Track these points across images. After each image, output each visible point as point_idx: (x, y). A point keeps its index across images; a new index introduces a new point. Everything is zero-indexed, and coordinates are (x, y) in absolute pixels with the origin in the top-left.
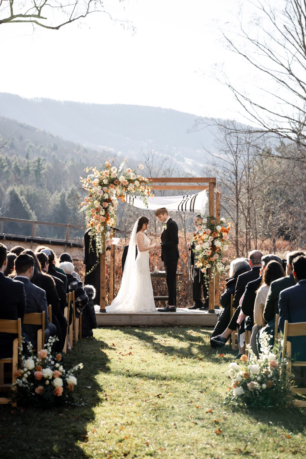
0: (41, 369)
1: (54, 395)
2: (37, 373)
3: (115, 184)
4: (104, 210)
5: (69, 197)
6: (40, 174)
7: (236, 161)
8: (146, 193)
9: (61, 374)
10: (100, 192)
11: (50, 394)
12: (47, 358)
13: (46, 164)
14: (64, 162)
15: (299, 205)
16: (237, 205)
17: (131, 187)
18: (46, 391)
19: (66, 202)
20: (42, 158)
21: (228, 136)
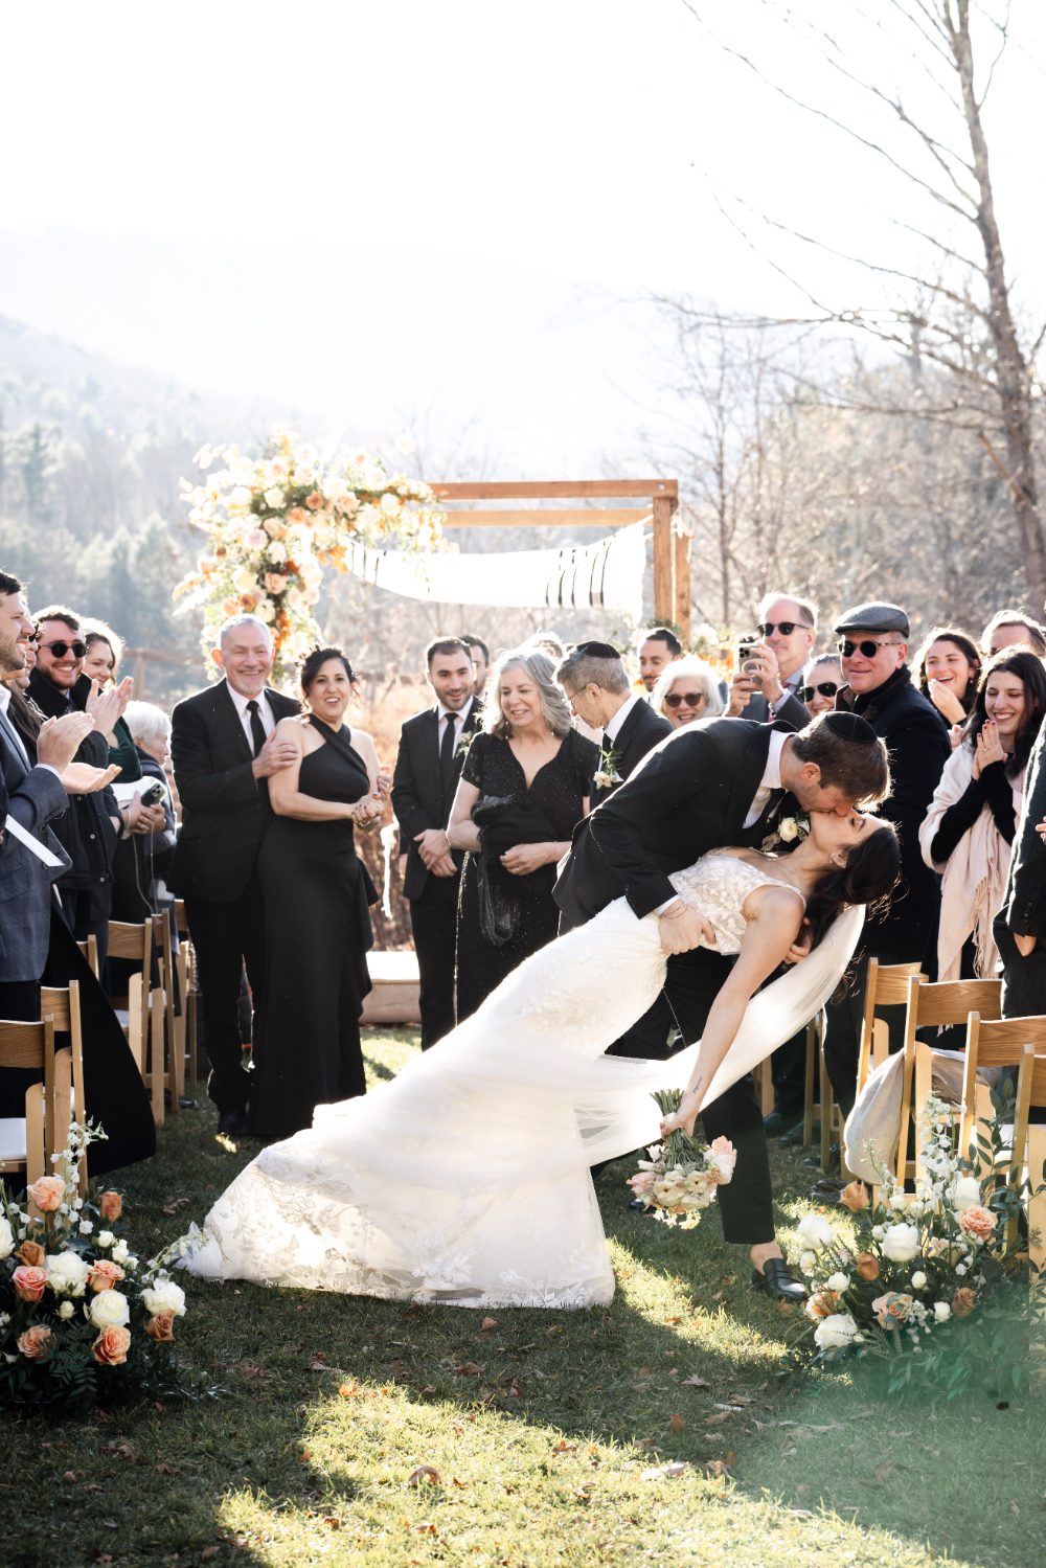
0: (42, 1256)
1: (93, 1364)
2: (24, 1276)
3: (311, 506)
4: (270, 603)
5: (141, 556)
6: (39, 480)
7: (720, 423)
8: (423, 539)
9: (122, 1274)
10: (255, 539)
11: (79, 1361)
12: (64, 1208)
13: (62, 445)
14: (123, 437)
15: (921, 571)
16: (725, 575)
17: (368, 517)
18: (63, 1347)
19: (131, 570)
20: (49, 424)
21: (689, 338)
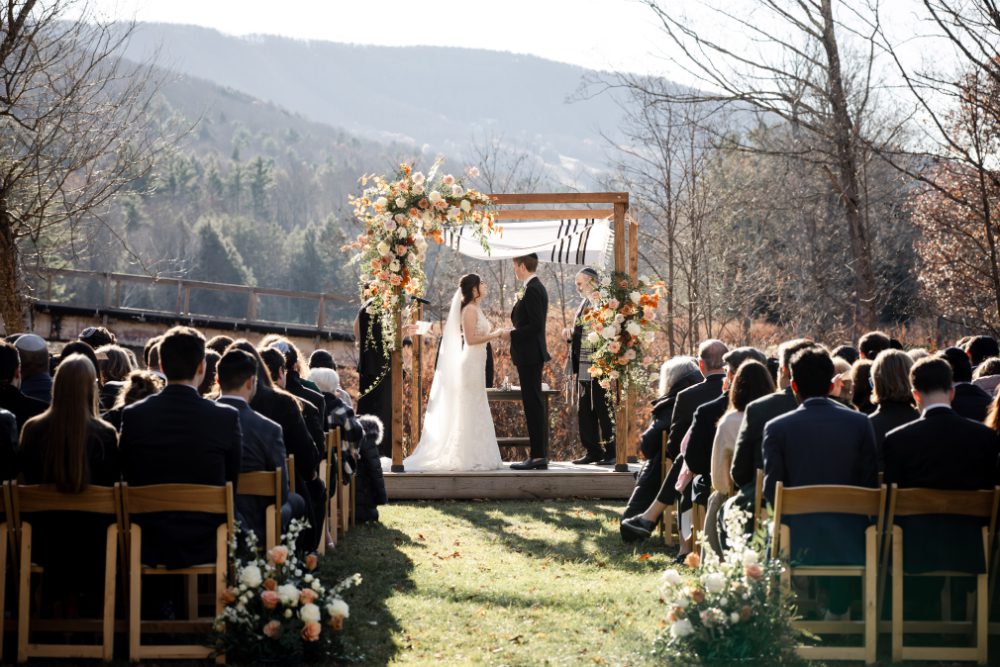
0: (276, 586)
1: (301, 639)
2: (267, 595)
3: (421, 207)
4: (398, 261)
5: (323, 238)
6: (262, 192)
7: (668, 160)
8: (484, 225)
9: (316, 596)
10: (390, 225)
11: (295, 638)
12: (287, 563)
13: (275, 172)
14: (312, 166)
15: (798, 250)
16: (671, 250)
17: (453, 213)
18: (286, 631)
19: (317, 249)
20: (267, 158)
21: (650, 109)
